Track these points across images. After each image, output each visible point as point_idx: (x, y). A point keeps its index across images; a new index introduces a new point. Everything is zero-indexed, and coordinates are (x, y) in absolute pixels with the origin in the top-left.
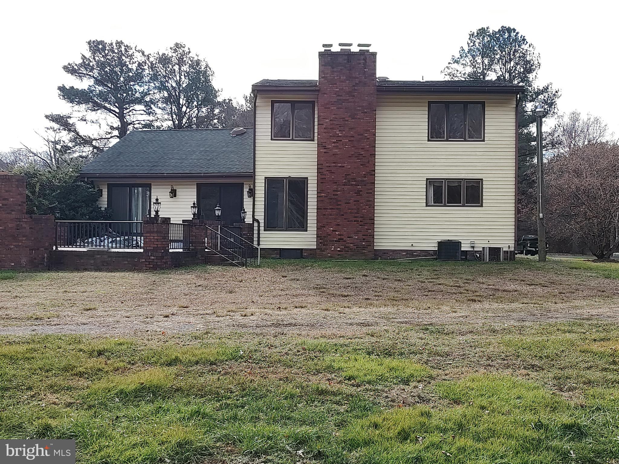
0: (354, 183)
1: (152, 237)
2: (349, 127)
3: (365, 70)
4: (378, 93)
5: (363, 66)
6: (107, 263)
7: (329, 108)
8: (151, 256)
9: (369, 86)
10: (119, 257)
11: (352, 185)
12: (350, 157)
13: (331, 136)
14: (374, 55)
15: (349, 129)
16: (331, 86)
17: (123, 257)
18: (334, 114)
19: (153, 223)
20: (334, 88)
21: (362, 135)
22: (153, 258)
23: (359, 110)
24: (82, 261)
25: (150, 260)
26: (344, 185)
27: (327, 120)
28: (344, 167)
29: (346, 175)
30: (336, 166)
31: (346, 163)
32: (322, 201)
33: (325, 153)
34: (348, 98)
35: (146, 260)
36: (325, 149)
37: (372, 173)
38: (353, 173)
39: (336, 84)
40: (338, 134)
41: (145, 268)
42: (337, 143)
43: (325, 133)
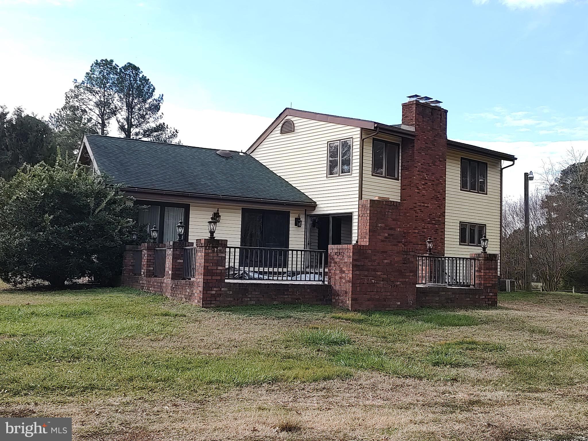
0: (434, 222)
1: (491, 274)
2: (432, 172)
3: (441, 124)
4: (448, 146)
5: (440, 120)
6: (451, 300)
7: (421, 153)
8: (490, 292)
9: (443, 139)
10: (462, 294)
11: (433, 224)
12: (432, 198)
13: (421, 179)
14: (446, 112)
15: (432, 174)
16: (422, 133)
17: (466, 294)
18: (424, 159)
19: (491, 260)
20: (424, 135)
21: (439, 180)
22: (491, 294)
23: (437, 158)
24: (427, 298)
25: (489, 297)
26: (428, 223)
27: (420, 164)
28: (428, 207)
29: (429, 214)
30: (424, 206)
31: (430, 203)
32: (416, 237)
33: (418, 193)
34: (431, 146)
35: (485, 297)
36: (418, 189)
37: (443, 214)
38: (433, 213)
39: (424, 132)
40: (425, 177)
41: (484, 305)
42: (425, 185)
43: (418, 175)
